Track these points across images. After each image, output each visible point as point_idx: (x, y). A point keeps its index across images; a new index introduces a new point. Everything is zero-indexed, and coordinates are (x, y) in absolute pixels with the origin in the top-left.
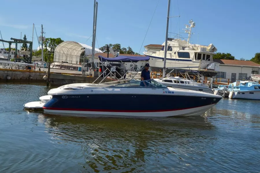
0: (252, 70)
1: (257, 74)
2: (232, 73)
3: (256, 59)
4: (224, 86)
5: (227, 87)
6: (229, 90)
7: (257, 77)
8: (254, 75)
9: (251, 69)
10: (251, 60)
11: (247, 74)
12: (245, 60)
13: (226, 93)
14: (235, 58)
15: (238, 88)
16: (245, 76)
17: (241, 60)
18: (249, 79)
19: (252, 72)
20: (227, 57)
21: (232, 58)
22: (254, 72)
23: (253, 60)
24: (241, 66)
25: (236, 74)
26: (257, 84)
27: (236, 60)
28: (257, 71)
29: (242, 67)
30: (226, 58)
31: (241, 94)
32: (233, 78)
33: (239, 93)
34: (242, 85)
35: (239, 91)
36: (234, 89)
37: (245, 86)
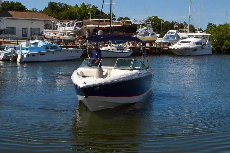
1: (50, 29)
2: (23, 28)
3: (49, 9)
4: (11, 48)
5: (15, 48)
6: (17, 52)
8: (47, 30)
9: (44, 22)
11: (39, 28)
13: (14, 56)
15: (27, 49)
16: (38, 31)
17: (33, 10)
18: (41, 35)
19: (45, 26)
22: (47, 26)
23: (46, 10)
25: (27, 28)
27: (28, 10)
28: (50, 25)
30: (16, 8)
31: (31, 56)
32: (24, 33)
33: (28, 55)
34: (32, 45)
35: (28, 53)
36: (23, 51)
37: (35, 46)
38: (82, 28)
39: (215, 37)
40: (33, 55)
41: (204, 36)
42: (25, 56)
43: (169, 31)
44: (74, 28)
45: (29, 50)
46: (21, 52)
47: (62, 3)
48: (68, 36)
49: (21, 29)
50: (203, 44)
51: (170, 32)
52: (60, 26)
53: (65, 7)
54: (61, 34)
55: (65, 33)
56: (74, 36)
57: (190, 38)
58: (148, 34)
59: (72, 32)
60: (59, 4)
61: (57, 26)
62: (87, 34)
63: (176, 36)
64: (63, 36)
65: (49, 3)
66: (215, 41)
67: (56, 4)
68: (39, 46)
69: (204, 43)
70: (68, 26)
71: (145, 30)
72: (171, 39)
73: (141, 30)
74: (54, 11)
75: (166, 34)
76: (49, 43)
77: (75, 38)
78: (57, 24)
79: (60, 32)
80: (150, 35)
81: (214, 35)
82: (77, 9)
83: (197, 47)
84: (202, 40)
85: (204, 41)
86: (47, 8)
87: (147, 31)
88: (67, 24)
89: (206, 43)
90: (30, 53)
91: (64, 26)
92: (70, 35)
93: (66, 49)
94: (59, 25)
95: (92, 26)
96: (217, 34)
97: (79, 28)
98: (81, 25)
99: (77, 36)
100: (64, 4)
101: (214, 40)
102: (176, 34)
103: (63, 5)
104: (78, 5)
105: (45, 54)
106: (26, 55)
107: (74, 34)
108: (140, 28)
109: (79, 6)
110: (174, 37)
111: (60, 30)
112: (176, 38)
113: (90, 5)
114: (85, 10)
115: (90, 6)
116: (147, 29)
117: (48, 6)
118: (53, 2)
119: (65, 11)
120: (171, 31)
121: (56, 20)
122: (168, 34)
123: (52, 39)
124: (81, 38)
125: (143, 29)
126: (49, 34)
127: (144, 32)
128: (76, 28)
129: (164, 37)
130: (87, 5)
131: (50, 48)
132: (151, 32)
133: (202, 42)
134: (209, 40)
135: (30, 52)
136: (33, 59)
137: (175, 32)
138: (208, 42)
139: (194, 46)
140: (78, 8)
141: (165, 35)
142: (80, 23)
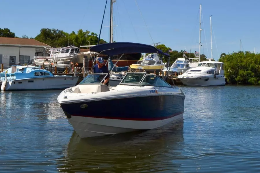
0: (36, 50)
1: (42, 56)
2: (10, 56)
3: (42, 37)
6: (1, 79)
7: (40, 60)
8: (38, 57)
9: (34, 49)
10: (36, 38)
11: (29, 56)
12: (29, 38)
14: (15, 35)
15: (12, 75)
16: (27, 59)
17: (24, 38)
18: (30, 63)
19: (36, 53)
20: (5, 34)
21: (12, 35)
22: (39, 54)
23: (38, 38)
24: (20, 45)
25: (15, 56)
26: (37, 69)
27: (17, 38)
28: (42, 52)
29: (20, 47)
30: (3, 35)
31: (17, 83)
32: (11, 62)
33: (14, 82)
34: (19, 71)
35: (14, 79)
36: (8, 78)
37: (23, 72)
38: (78, 54)
39: (229, 67)
40: (20, 82)
41: (216, 64)
42: (10, 83)
43: (177, 59)
44: (69, 55)
45: (15, 77)
46: (6, 78)
47: (56, 30)
48: (63, 63)
49: (9, 57)
50: (215, 73)
51: (178, 61)
52: (53, 53)
53: (60, 34)
54: (54, 61)
55: (59, 60)
56: (69, 64)
57: (200, 66)
58: (153, 62)
59: (66, 59)
60: (53, 31)
61: (50, 52)
62: (83, 61)
63: (185, 65)
64: (56, 63)
65: (42, 29)
66: (229, 70)
67: (50, 30)
68: (27, 73)
69: (217, 73)
70: (62, 52)
71: (150, 58)
72: (179, 68)
73: (146, 57)
74: (48, 38)
75: (174, 62)
76: (38, 69)
77: (70, 66)
78: (49, 49)
79: (52, 59)
80: (155, 64)
81: (227, 64)
82: (73, 37)
83: (210, 76)
84: (214, 68)
85: (217, 70)
86: (40, 35)
87: (152, 59)
88: (61, 50)
89: (218, 72)
90: (17, 80)
91: (57, 53)
92: (65, 63)
93: (58, 76)
94: (52, 51)
95: (89, 52)
96: (231, 63)
97: (75, 54)
98: (77, 51)
99: (72, 63)
100: (59, 31)
101: (227, 70)
102: (185, 62)
103: (57, 32)
104: (75, 32)
105: (34, 81)
106: (12, 82)
107: (69, 61)
108: (145, 56)
109: (77, 33)
110: (183, 66)
111: (53, 57)
112: (185, 67)
113: (89, 32)
114: (83, 38)
115: (89, 34)
116: (152, 57)
117: (41, 33)
118: (46, 28)
119: (59, 39)
120: (179, 59)
121: (49, 46)
122: (177, 62)
123: (43, 67)
124: (76, 65)
125: (148, 56)
126: (39, 61)
127: (148, 60)
128: (71, 55)
129: (172, 66)
130: (85, 32)
131: (40, 75)
132: (157, 60)
133: (214, 71)
134: (222, 68)
135: (16, 78)
136: (20, 86)
137: (183, 61)
138: (221, 71)
139: (205, 76)
140: (75, 35)
141: (173, 64)
142: (76, 49)
